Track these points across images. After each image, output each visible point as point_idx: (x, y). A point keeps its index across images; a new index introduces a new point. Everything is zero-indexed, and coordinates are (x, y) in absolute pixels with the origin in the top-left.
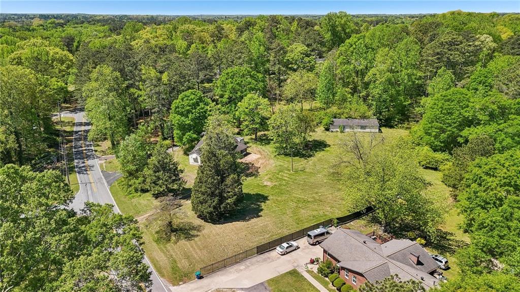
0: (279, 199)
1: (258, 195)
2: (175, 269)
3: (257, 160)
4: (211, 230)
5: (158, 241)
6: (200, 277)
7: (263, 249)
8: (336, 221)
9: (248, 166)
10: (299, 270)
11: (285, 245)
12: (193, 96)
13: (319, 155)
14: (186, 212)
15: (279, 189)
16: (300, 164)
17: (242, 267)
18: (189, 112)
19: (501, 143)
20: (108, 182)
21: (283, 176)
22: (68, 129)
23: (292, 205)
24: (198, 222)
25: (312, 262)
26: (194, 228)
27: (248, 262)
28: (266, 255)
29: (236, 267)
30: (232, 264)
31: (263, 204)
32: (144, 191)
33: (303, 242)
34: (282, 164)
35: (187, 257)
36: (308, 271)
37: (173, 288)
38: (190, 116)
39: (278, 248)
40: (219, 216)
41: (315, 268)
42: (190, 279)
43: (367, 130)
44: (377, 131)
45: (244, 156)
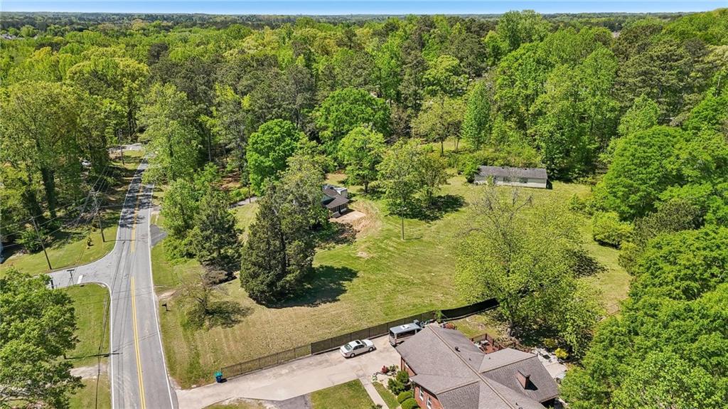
0: (373, 277)
1: (345, 269)
2: (193, 366)
3: (359, 221)
4: (263, 314)
5: (185, 326)
6: (221, 380)
7: (322, 347)
8: (440, 314)
9: (343, 228)
10: (363, 381)
11: (353, 344)
12: (277, 129)
13: (450, 217)
14: (235, 292)
15: (376, 264)
16: (418, 228)
17: (284, 370)
18: (270, 148)
19: (715, 212)
20: (152, 241)
21: (387, 245)
22: (130, 167)
23: (388, 286)
24: (247, 302)
25: (385, 371)
26: (238, 311)
27: (294, 365)
28: (326, 356)
29: (276, 370)
31: (346, 283)
32: (191, 256)
33: (383, 342)
34: (391, 227)
35: (215, 351)
36: (375, 385)
37: (181, 393)
38: (271, 154)
39: (343, 348)
40: (276, 297)
41: (385, 380)
42: (208, 382)
43: (529, 184)
44: (544, 185)
45: (342, 214)
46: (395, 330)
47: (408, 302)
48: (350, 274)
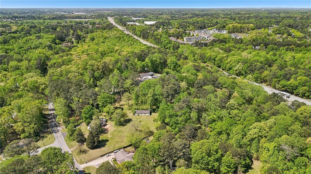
0: (111, 141)
1: (106, 140)
2: (81, 161)
3: (109, 127)
4: (91, 151)
5: (77, 155)
6: (86, 163)
7: (102, 156)
9: (106, 130)
10: (109, 160)
11: (107, 155)
12: (89, 108)
13: (128, 125)
14: (85, 147)
15: (112, 138)
16: (121, 129)
17: (96, 160)
18: (88, 113)
20: (63, 137)
21: (114, 133)
23: (114, 143)
24: (88, 149)
25: (113, 158)
26: (87, 151)
27: (98, 159)
28: (103, 157)
29: (95, 160)
30: (91, 161)
31: (107, 143)
32: (74, 140)
33: (113, 154)
34: (116, 129)
35: (84, 158)
36: (111, 161)
37: (80, 165)
38: (88, 114)
39: (106, 156)
40: (93, 148)
41: (112, 160)
42: (84, 163)
43: (146, 114)
44: (149, 114)
45: (105, 126)
46: (114, 152)
47: (118, 146)
48: (107, 141)
